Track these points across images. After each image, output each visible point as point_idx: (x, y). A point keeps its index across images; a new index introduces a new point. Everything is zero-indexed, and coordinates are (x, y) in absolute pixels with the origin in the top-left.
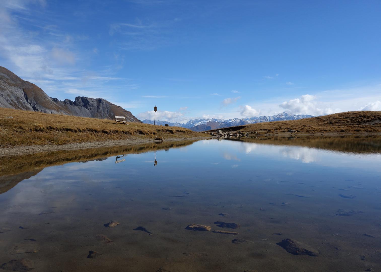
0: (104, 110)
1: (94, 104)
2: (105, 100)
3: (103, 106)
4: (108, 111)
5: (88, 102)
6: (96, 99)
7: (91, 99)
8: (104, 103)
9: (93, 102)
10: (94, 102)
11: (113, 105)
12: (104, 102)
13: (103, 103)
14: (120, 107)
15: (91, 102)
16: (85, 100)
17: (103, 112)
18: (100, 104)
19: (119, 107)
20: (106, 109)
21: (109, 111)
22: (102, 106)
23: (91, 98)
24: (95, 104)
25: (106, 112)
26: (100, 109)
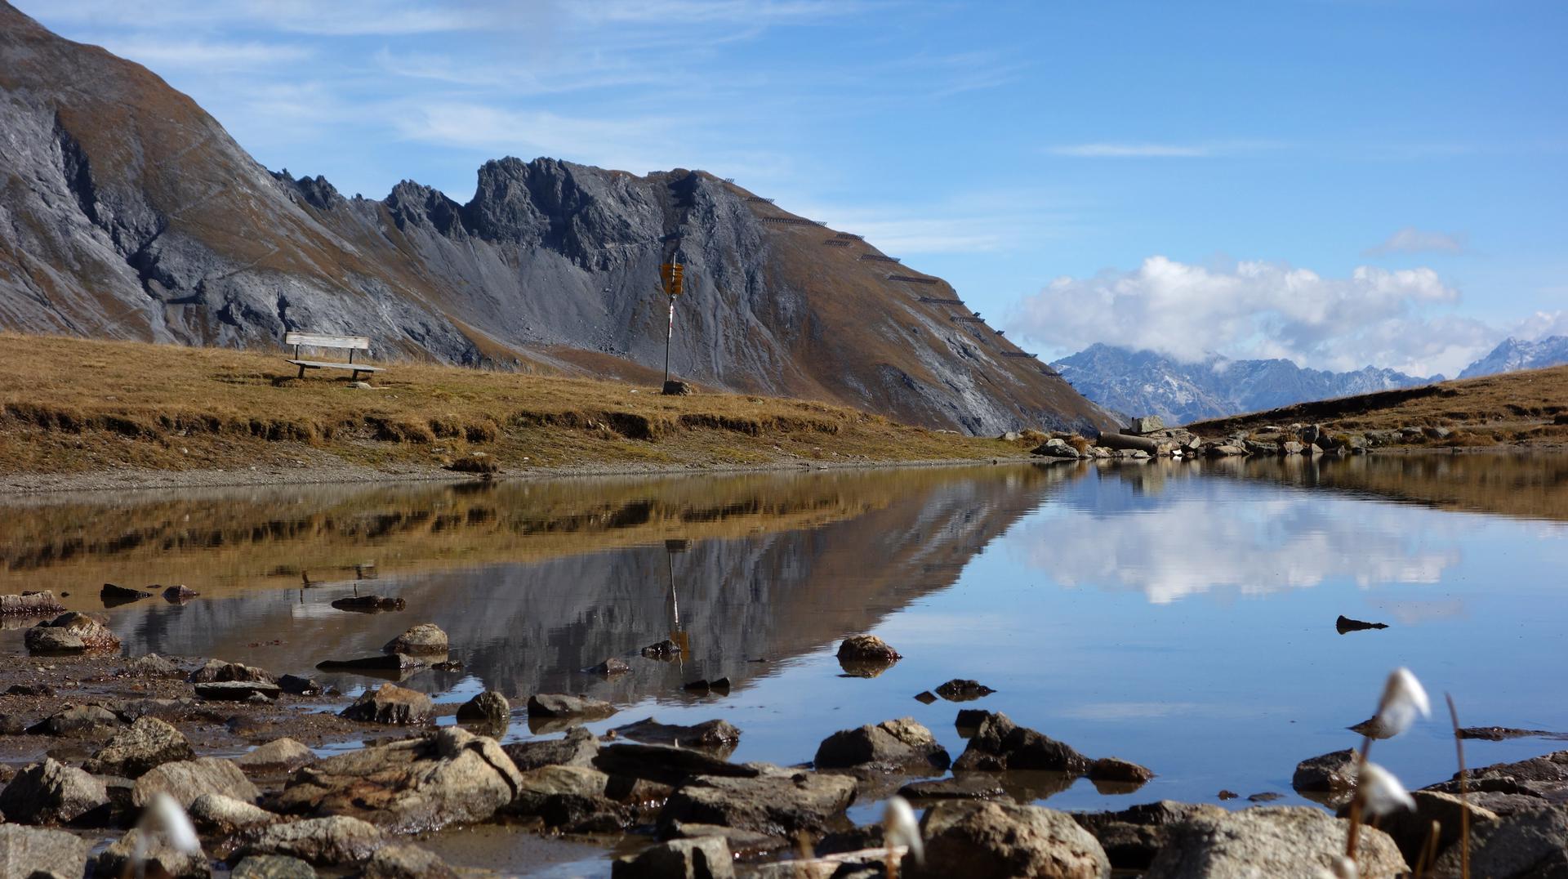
0: (718, 271)
1: (634, 222)
2: (727, 187)
3: (710, 234)
4: (752, 280)
5: (587, 200)
6: (654, 177)
7: (613, 177)
8: (721, 211)
9: (624, 202)
10: (636, 199)
11: (795, 228)
12: (714, 199)
13: (710, 210)
14: (853, 245)
15: (608, 203)
16: (559, 186)
17: (709, 285)
18: (684, 221)
19: (845, 239)
20: (734, 263)
21: (760, 278)
22: (698, 234)
23: (605, 174)
24: (646, 221)
25: (738, 287)
26: (682, 259)
